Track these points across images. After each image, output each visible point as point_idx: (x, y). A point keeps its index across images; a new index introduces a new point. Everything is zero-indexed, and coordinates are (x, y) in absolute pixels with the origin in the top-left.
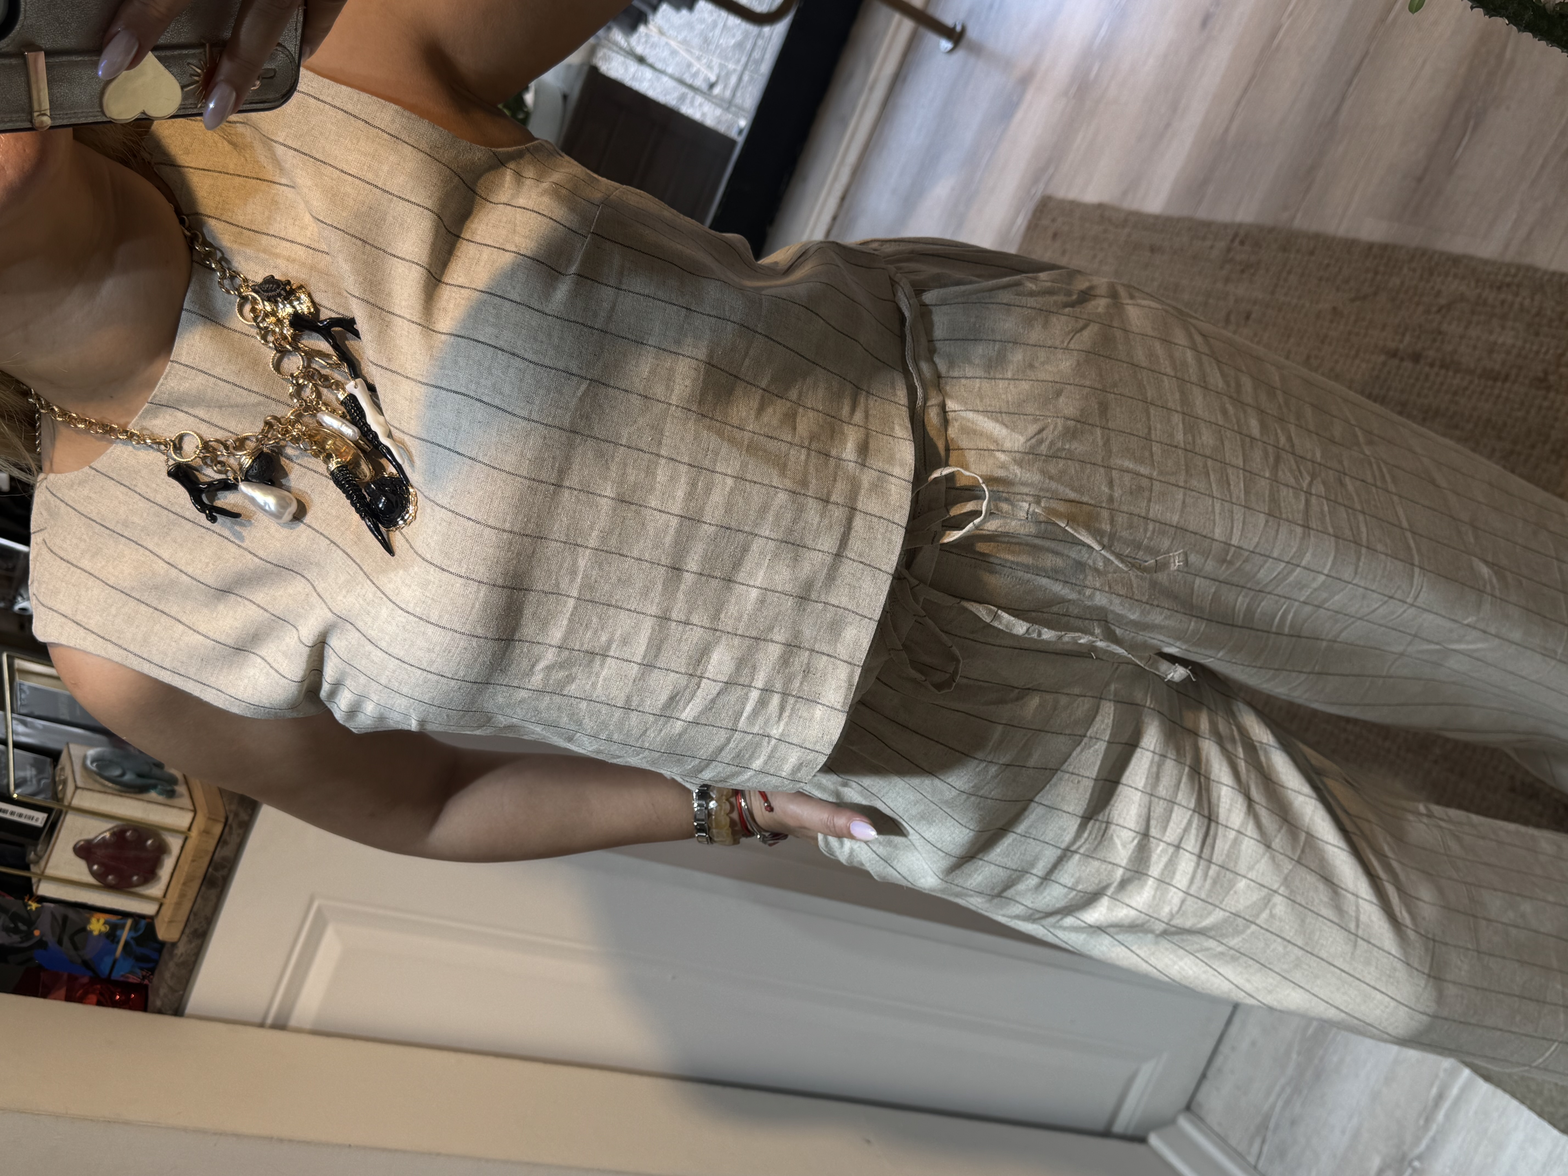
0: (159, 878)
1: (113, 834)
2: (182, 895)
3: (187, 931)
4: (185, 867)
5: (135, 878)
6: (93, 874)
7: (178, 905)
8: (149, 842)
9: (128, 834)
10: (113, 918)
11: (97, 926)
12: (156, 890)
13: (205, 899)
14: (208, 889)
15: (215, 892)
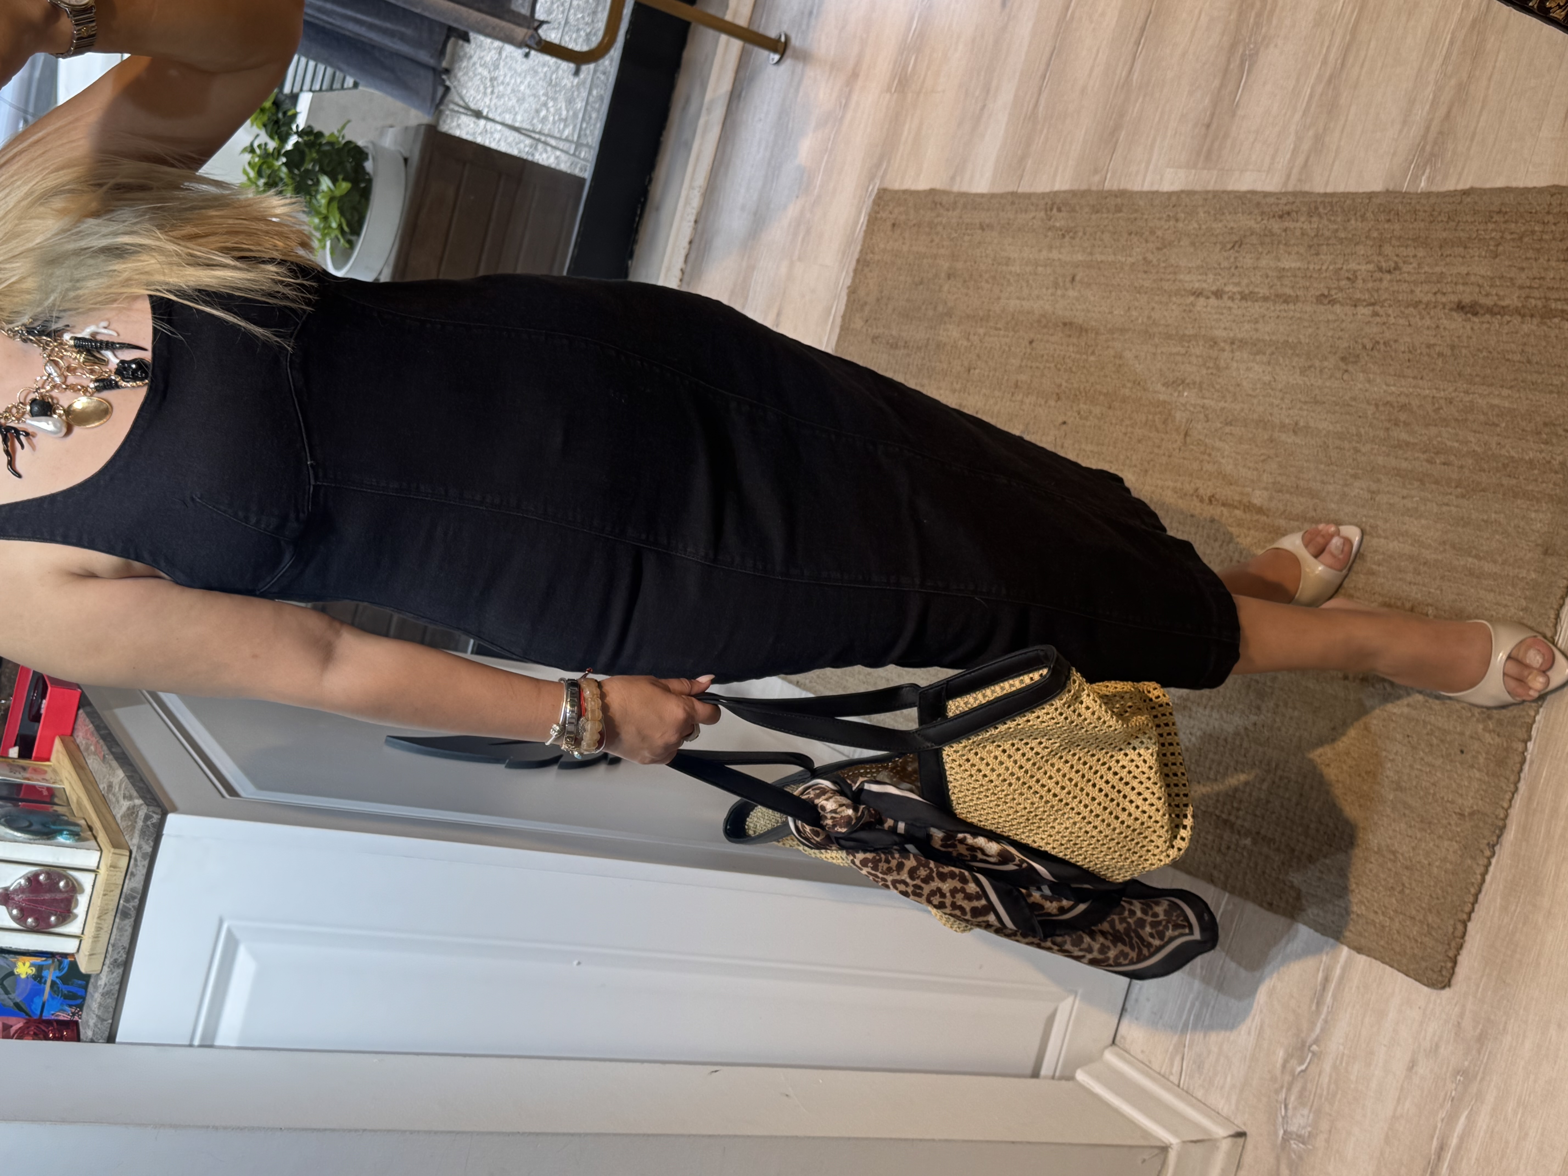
0: (76, 916)
1: (28, 879)
2: (99, 929)
3: (107, 962)
4: (97, 901)
5: (53, 919)
6: (14, 918)
7: (96, 938)
8: (62, 884)
9: (42, 878)
10: (38, 961)
11: (24, 969)
12: (73, 928)
13: (120, 930)
14: (122, 919)
15: (129, 923)
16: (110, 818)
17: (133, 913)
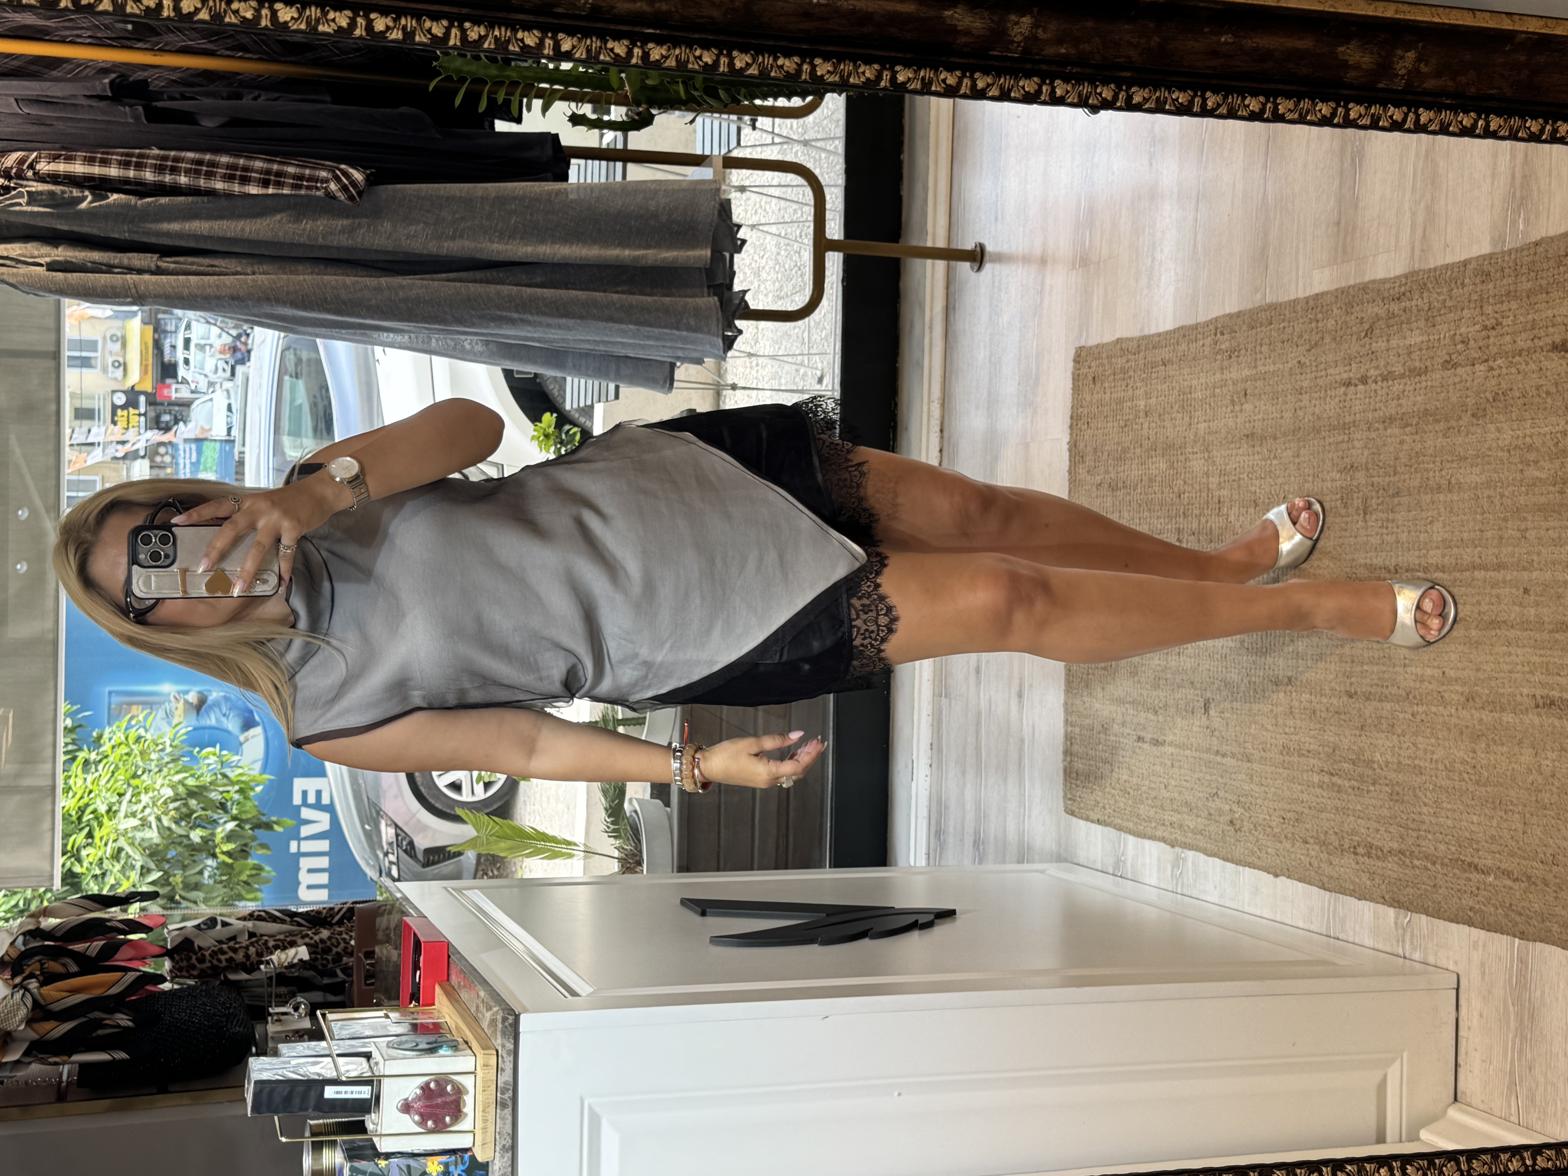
0: (466, 1115)
1: (422, 1088)
2: (485, 1121)
3: (498, 1149)
4: (479, 1097)
5: (448, 1119)
6: (416, 1123)
7: (485, 1128)
8: (449, 1088)
9: (432, 1085)
10: (444, 1158)
11: (434, 1167)
12: (466, 1124)
13: (502, 1119)
14: (502, 1110)
15: (508, 1112)
16: (479, 1031)
17: (510, 1103)
